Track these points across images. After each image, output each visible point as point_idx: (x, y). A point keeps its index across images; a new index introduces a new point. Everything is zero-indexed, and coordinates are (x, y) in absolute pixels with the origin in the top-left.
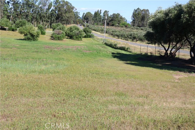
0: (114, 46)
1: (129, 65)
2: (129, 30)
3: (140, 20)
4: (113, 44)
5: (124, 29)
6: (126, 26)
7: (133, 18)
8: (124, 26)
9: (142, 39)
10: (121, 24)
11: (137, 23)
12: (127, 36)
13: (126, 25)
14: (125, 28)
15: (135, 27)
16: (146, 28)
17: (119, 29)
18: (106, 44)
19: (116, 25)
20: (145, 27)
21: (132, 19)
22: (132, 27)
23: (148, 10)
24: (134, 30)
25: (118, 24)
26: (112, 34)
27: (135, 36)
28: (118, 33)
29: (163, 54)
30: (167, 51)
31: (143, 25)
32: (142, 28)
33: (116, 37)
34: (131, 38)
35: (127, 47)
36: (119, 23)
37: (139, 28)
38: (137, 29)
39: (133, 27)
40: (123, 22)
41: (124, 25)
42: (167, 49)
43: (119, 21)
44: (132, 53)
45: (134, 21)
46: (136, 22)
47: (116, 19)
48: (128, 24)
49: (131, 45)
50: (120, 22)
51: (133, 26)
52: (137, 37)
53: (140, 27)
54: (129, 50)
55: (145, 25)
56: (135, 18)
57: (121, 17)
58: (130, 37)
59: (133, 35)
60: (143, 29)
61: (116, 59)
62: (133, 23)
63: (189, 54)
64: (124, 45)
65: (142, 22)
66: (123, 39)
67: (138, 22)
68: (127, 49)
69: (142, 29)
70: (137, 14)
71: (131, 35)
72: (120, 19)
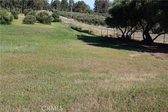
0: (79, 30)
1: (92, 46)
2: (92, 16)
3: (101, 7)
4: (78, 28)
5: (87, 15)
6: (89, 12)
8: (87, 12)
9: (103, 24)
10: (85, 10)
12: (90, 21)
15: (97, 13)
16: (106, 14)
18: (72, 28)
19: (81, 11)
20: (106, 13)
24: (96, 16)
25: (83, 10)
26: (77, 19)
27: (97, 21)
28: (82, 18)
29: (120, 37)
30: (123, 34)
31: (104, 12)
32: (103, 14)
33: (81, 22)
34: (93, 23)
35: (90, 30)
36: (83, 9)
37: (100, 14)
38: (99, 15)
40: (87, 9)
41: (88, 11)
42: (124, 32)
43: (83, 8)
44: (95, 36)
45: (96, 7)
47: (81, 6)
48: (91, 10)
49: (94, 29)
51: (95, 12)
52: (99, 22)
53: (101, 13)
54: (92, 33)
55: (106, 11)
57: (85, 4)
58: (92, 21)
59: (95, 20)
60: (104, 14)
61: (80, 41)
62: (95, 10)
63: (142, 37)
64: (88, 28)
65: (103, 9)
66: (87, 23)
67: (99, 9)
68: (90, 32)
69: (103, 15)
70: (99, 2)
71: (93, 20)
72: (84, 6)
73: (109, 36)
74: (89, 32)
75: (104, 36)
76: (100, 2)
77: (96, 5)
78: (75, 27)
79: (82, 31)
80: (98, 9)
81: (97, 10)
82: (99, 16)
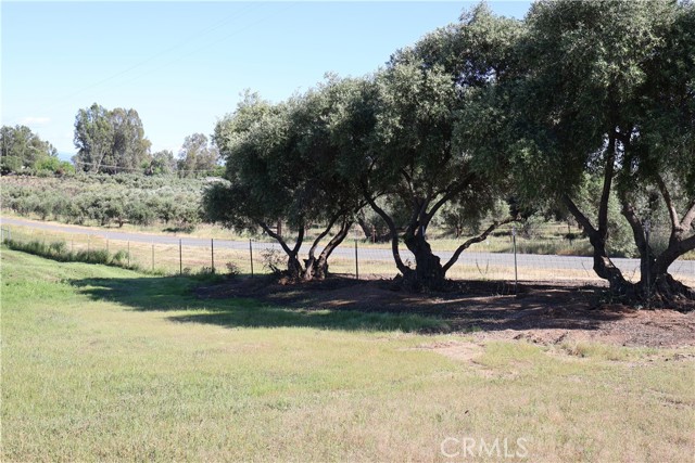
0: (54, 252)
2: (73, 186)
3: (107, 148)
4: (47, 244)
5: (51, 184)
6: (58, 173)
7: (81, 143)
8: (49, 172)
9: (141, 216)
10: (37, 164)
11: (98, 158)
12: (82, 209)
13: (59, 169)
14: (54, 180)
15: (94, 174)
16: (134, 175)
17: (31, 184)
18: (12, 245)
19: (19, 171)
20: (130, 171)
21: (79, 146)
22: (83, 173)
23: (132, 113)
24: (92, 187)
25: (27, 165)
26: (14, 206)
27: (113, 207)
28: (32, 199)
30: (293, 254)
31: (122, 167)
32: (119, 176)
33: (32, 214)
34: (97, 217)
35: (112, 253)
36: (28, 161)
37: (107, 175)
38: (102, 181)
39: (84, 175)
40: (47, 159)
41: (50, 168)
43: (29, 157)
44: (145, 272)
45: (85, 151)
46: (93, 156)
47: (16, 148)
48: (65, 164)
49: (114, 241)
50: (34, 160)
51: (85, 170)
52: (121, 210)
53: (110, 172)
54: (123, 261)
55: (130, 164)
56: (89, 140)
57: (36, 138)
58: (91, 210)
59: (104, 204)
60: (124, 179)
62: (85, 160)
64: (84, 241)
65: (117, 155)
66: (62, 219)
67: (102, 156)
68: (117, 257)
69: (120, 181)
70: (96, 127)
71: (94, 205)
72: (32, 147)
73: (222, 270)
74: (110, 259)
75: (196, 270)
76: (99, 127)
77: (82, 139)
78: (26, 242)
79: (70, 255)
80: (97, 158)
81: (90, 160)
82: (105, 185)
